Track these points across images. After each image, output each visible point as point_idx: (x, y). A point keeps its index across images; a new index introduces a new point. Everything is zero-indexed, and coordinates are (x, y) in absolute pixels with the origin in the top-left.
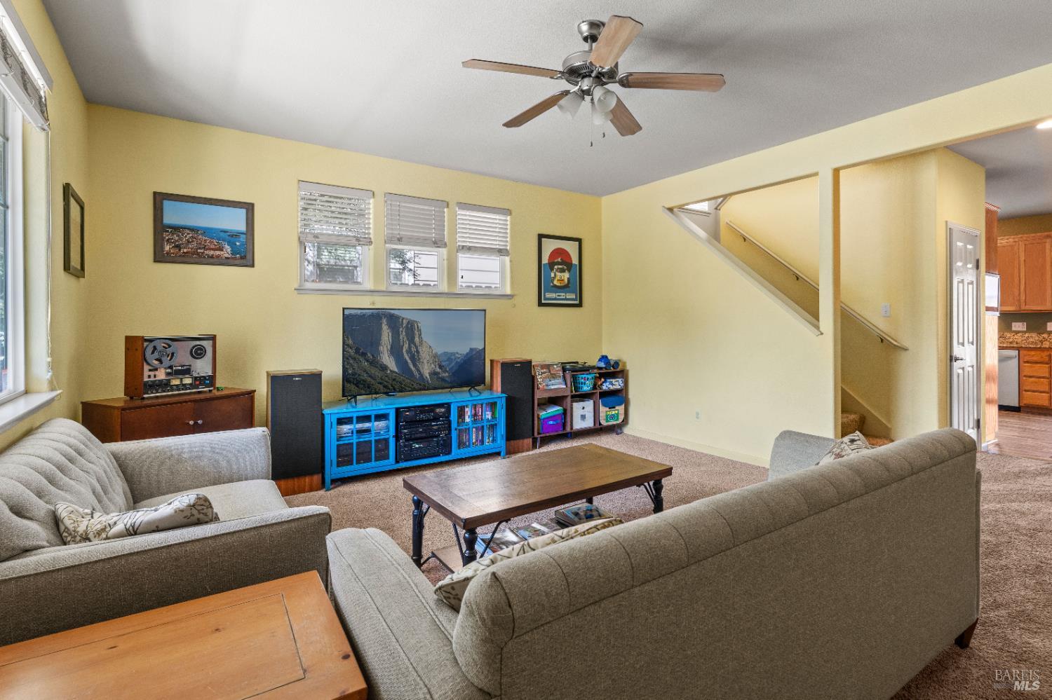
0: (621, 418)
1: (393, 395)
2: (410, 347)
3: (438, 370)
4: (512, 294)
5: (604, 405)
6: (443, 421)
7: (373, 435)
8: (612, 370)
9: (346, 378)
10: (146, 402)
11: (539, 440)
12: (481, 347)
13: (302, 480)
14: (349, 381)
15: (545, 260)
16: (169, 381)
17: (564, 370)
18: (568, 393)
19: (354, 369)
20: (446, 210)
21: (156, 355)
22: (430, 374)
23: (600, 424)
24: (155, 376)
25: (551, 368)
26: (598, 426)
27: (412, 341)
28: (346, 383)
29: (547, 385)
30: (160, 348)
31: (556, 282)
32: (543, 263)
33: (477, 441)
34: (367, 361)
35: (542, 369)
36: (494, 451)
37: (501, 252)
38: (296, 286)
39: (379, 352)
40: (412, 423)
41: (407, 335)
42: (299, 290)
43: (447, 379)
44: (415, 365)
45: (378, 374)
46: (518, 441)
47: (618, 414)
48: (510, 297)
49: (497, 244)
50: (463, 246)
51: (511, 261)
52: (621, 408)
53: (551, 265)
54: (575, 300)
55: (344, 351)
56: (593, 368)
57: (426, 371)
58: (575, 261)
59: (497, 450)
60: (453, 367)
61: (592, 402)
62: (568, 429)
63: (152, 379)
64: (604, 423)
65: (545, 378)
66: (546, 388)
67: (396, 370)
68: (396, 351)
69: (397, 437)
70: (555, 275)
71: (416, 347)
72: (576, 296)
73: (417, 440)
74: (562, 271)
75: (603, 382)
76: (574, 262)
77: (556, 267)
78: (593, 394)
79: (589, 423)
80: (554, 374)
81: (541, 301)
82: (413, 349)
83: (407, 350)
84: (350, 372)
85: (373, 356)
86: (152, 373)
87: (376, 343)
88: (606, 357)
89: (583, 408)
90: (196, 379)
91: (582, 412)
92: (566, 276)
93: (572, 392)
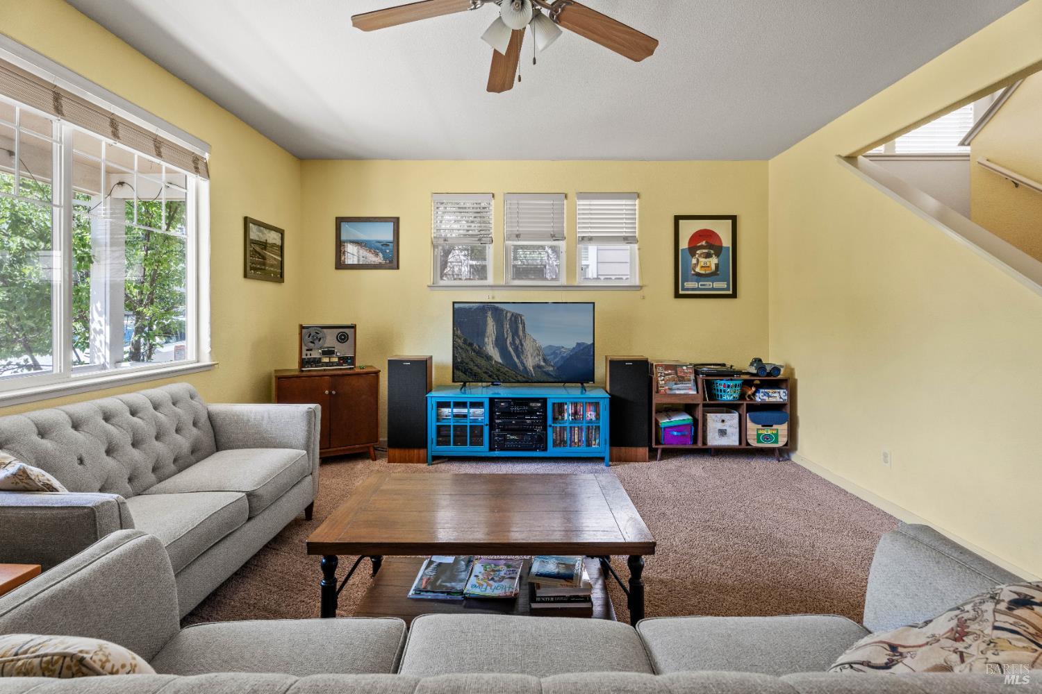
0: (782, 441)
1: (498, 385)
2: (513, 340)
3: (542, 363)
4: (641, 285)
5: (754, 421)
6: (540, 415)
7: (468, 421)
8: (771, 377)
9: (456, 366)
10: (304, 374)
11: (659, 452)
12: (590, 342)
13: (411, 451)
14: (458, 369)
15: (684, 244)
16: (320, 358)
17: (696, 373)
18: (699, 401)
19: (462, 358)
20: (565, 202)
21: (310, 339)
22: (534, 368)
23: (748, 444)
24: (310, 355)
25: (679, 369)
26: (744, 446)
27: (515, 333)
28: (455, 371)
29: (670, 389)
30: (313, 334)
31: (698, 270)
32: (681, 248)
33: (579, 441)
34: (475, 351)
35: (666, 369)
36: (598, 455)
37: (626, 239)
38: (430, 283)
39: (484, 344)
40: (506, 414)
41: (511, 327)
42: (433, 286)
43: (552, 373)
44: (518, 357)
45: (483, 362)
46: (630, 448)
47: (776, 435)
48: (640, 287)
49: (625, 232)
50: (584, 237)
51: (639, 249)
52: (783, 429)
53: (692, 250)
54: (728, 289)
55: (454, 341)
56: (740, 373)
57: (530, 362)
58: (726, 242)
59: (601, 455)
60: (558, 362)
61: (736, 415)
62: (700, 445)
63: (309, 356)
64: (754, 443)
65: (669, 380)
66: (668, 392)
67: (500, 361)
68: (500, 343)
69: (492, 426)
70: (698, 260)
71: (521, 341)
72: (728, 285)
73: (513, 432)
74: (708, 256)
75: (755, 392)
76: (724, 245)
77: (698, 252)
78: (740, 405)
79: (732, 440)
80: (683, 377)
81: (679, 292)
82: (517, 342)
83: (510, 343)
84: (459, 360)
85: (479, 346)
86: (309, 353)
87: (481, 333)
88: (760, 360)
89: (723, 421)
90: (340, 358)
91: (720, 426)
92: (713, 261)
93: (705, 399)
